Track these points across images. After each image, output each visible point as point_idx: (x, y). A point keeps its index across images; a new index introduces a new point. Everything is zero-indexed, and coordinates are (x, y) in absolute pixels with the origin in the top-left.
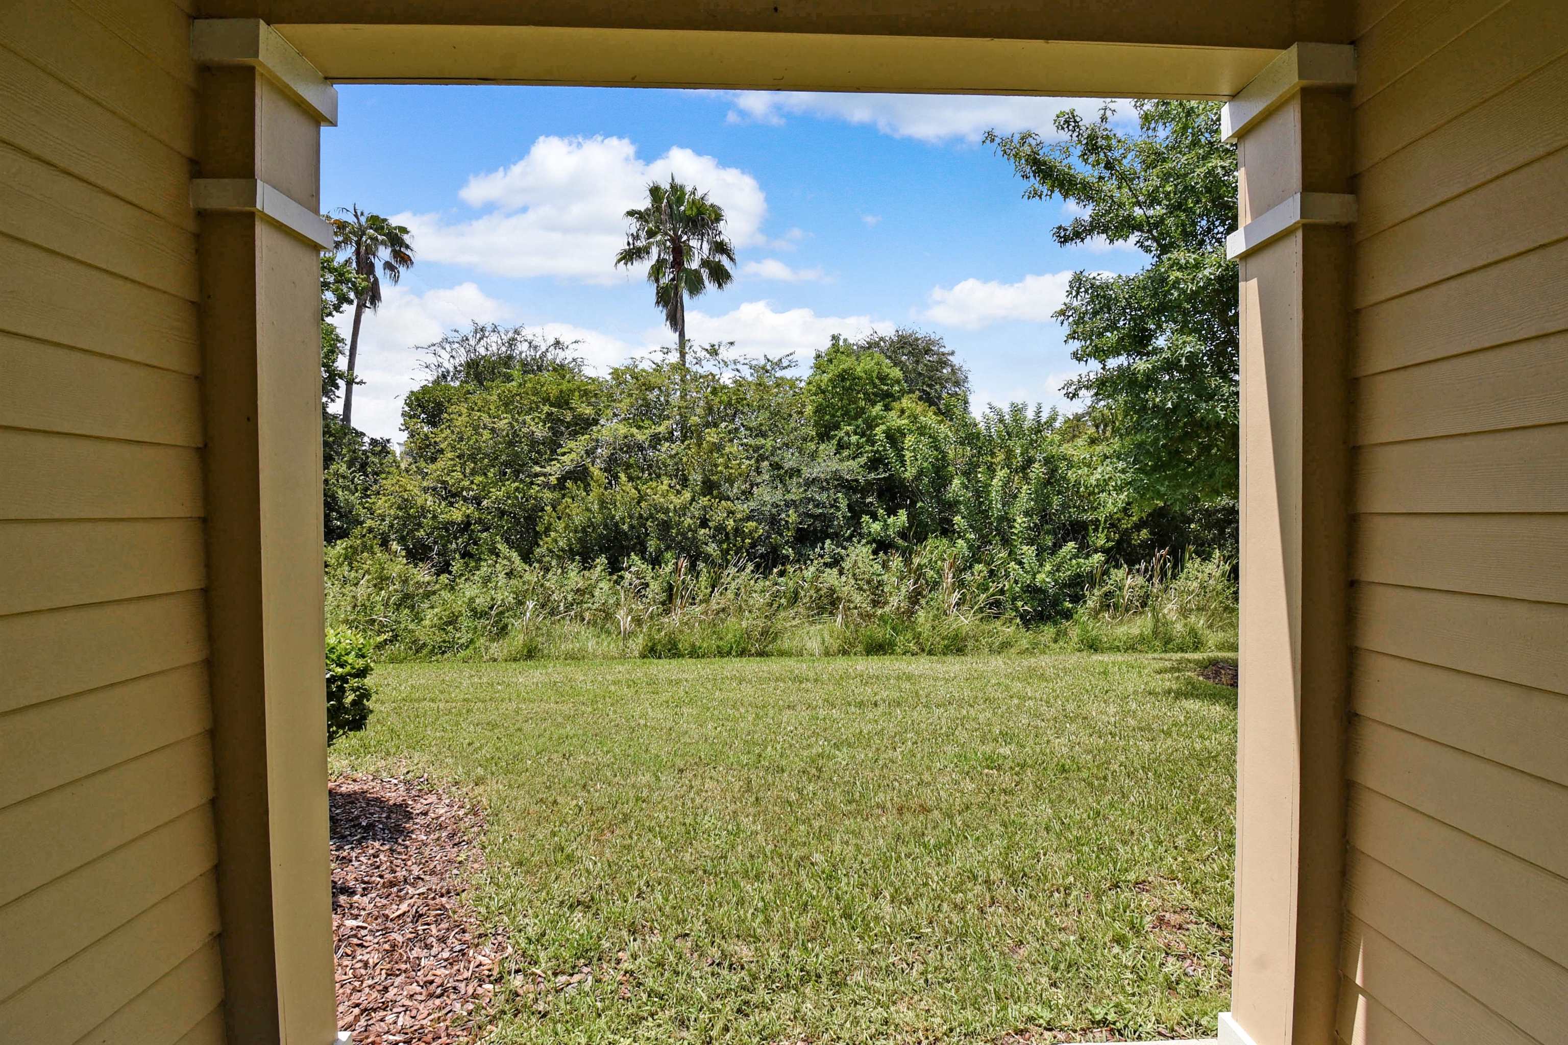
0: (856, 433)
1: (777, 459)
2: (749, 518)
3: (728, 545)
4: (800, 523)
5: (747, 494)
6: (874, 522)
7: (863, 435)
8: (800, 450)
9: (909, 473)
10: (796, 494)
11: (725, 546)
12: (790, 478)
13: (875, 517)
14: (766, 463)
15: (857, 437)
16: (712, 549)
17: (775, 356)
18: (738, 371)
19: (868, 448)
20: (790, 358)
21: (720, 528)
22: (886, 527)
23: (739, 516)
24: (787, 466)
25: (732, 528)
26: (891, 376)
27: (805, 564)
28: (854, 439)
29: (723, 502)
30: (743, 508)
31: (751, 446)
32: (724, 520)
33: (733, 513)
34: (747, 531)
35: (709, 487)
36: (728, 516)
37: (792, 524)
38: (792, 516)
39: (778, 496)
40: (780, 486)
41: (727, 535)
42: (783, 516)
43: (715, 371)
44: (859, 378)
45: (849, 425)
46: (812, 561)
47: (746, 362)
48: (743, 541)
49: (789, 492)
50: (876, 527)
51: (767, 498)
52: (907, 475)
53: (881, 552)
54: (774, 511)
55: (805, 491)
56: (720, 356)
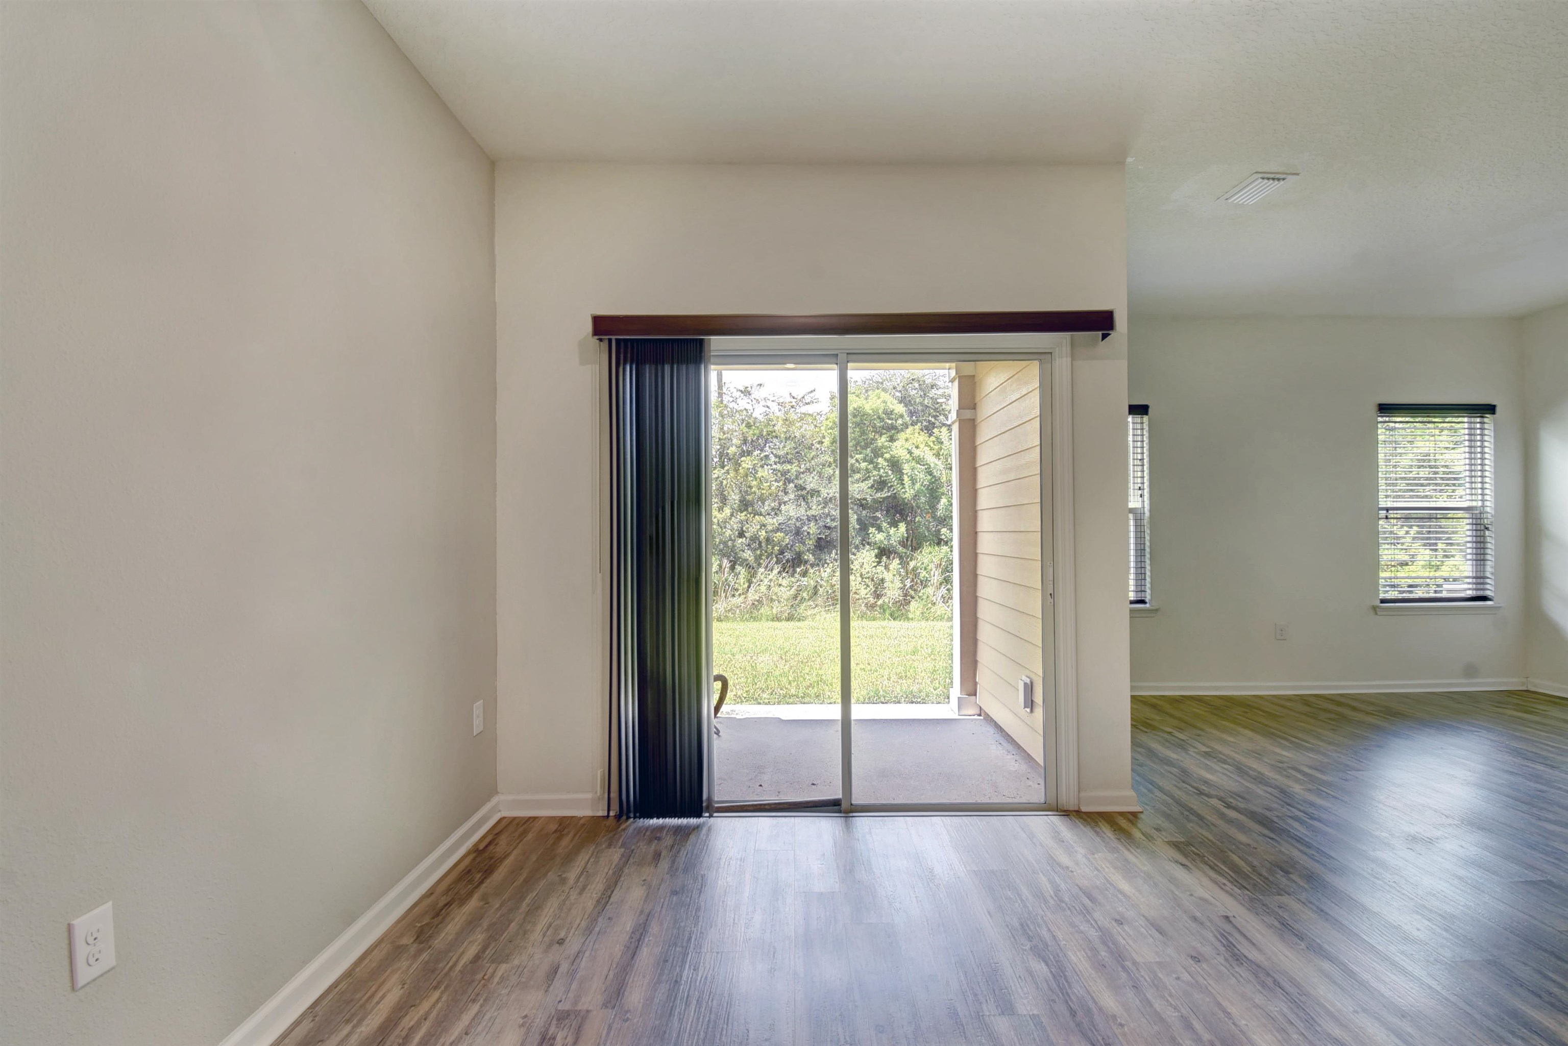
0: (865, 460)
1: (801, 482)
2: (778, 530)
3: (761, 551)
4: (820, 534)
5: (776, 511)
6: (879, 533)
7: (871, 462)
8: (820, 474)
9: (908, 493)
10: (815, 510)
11: (758, 552)
12: (812, 497)
13: (880, 529)
14: (792, 485)
15: (866, 464)
16: (748, 555)
17: (798, 393)
18: (768, 407)
19: (875, 473)
20: (812, 395)
21: (754, 539)
22: (889, 536)
23: (770, 528)
24: (808, 487)
25: (764, 538)
26: (895, 412)
27: (823, 566)
28: (864, 465)
29: (757, 517)
30: (772, 522)
31: (779, 471)
32: (757, 531)
33: (764, 526)
34: (776, 540)
35: (745, 505)
36: (761, 528)
37: (813, 534)
38: (813, 529)
39: (802, 512)
40: (803, 503)
41: (760, 543)
42: (805, 528)
43: (749, 407)
44: (868, 415)
45: (860, 453)
46: (828, 564)
47: (774, 399)
48: (773, 548)
49: (811, 509)
50: (880, 537)
51: (792, 513)
52: (907, 495)
53: (884, 557)
54: (798, 524)
55: (824, 507)
56: (753, 396)
